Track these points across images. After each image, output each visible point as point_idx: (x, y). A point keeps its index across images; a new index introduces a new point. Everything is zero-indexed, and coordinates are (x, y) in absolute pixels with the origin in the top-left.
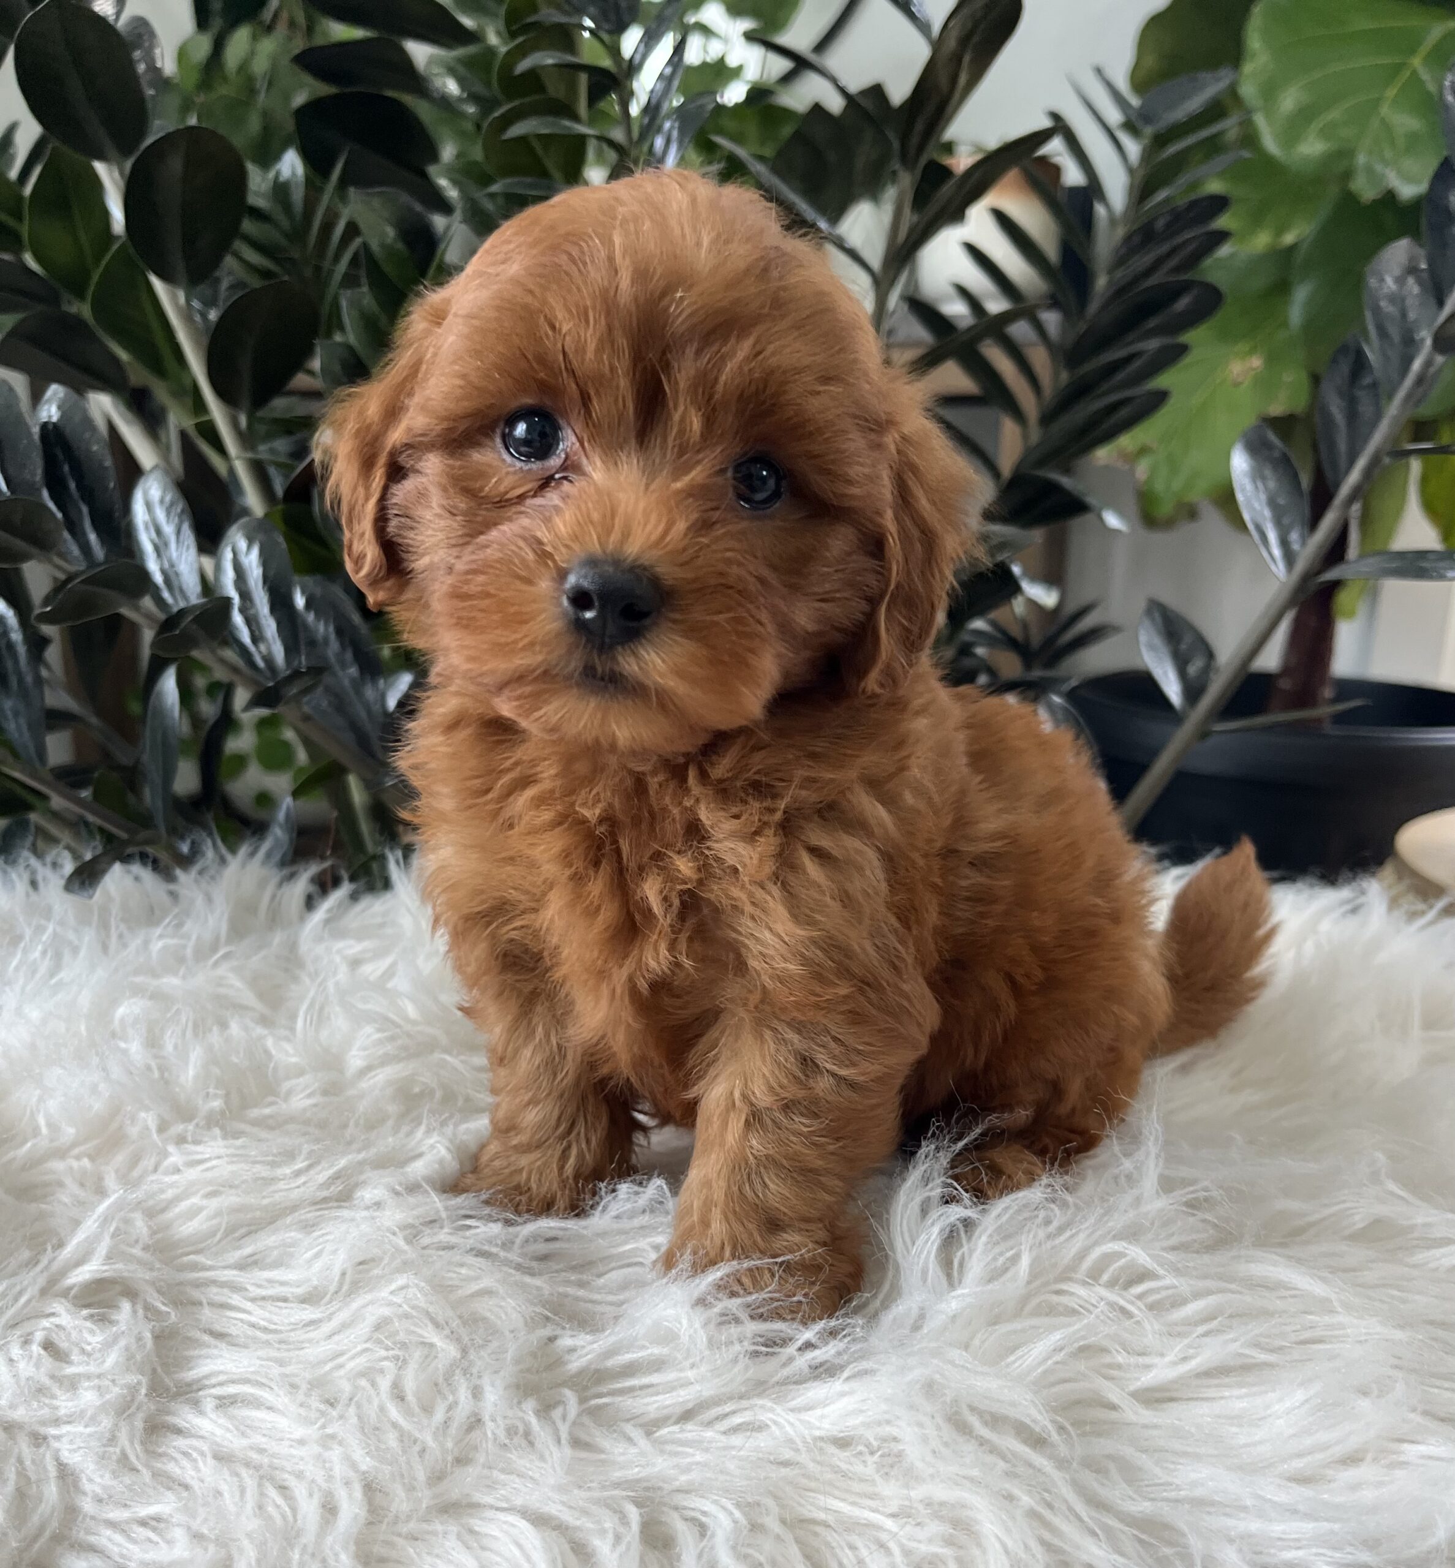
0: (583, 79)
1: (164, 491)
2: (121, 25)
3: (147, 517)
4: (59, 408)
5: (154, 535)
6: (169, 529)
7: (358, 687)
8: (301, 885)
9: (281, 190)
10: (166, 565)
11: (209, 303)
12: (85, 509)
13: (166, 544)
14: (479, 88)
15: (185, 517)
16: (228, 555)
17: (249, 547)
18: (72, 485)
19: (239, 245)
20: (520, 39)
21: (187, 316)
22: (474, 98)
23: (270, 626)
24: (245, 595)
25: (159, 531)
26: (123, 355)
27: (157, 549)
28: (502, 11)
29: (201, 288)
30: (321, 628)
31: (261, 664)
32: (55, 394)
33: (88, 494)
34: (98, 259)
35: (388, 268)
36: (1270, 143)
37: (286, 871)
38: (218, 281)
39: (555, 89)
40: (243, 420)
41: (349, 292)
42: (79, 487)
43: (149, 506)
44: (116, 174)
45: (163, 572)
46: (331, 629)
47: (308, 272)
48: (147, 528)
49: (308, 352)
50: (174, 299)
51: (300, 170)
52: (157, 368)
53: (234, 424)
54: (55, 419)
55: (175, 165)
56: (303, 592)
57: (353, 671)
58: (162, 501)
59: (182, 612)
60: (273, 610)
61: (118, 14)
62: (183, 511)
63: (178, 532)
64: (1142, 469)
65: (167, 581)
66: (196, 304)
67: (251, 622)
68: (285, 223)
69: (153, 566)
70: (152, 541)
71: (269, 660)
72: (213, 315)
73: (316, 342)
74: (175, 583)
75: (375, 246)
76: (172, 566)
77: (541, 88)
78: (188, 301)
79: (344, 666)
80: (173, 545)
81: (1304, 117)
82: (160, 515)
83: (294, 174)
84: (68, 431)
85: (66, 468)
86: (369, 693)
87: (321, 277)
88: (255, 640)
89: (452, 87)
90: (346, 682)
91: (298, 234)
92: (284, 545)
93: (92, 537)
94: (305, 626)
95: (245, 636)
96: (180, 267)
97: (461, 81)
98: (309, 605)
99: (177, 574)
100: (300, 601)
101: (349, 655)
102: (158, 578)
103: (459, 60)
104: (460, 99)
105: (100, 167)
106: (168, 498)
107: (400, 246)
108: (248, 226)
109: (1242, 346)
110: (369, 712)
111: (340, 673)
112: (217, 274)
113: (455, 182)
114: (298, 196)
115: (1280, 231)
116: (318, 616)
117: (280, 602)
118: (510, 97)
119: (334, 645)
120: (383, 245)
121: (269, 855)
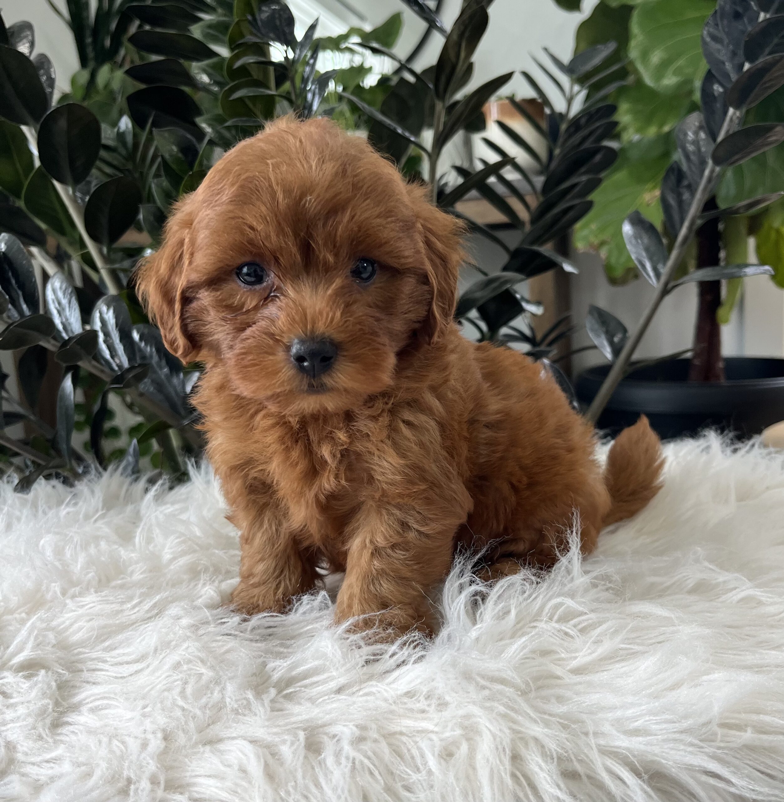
0: (271, 69)
1: (62, 283)
2: (32, 58)
3: (53, 297)
4: (5, 244)
5: (57, 305)
6: (64, 302)
7: (169, 377)
8: (142, 483)
9: (121, 136)
10: (64, 320)
11: (84, 194)
12: (20, 293)
13: (64, 309)
14: (219, 78)
15: (73, 294)
16: (97, 315)
17: (108, 309)
18: (13, 282)
19: (98, 163)
20: (236, 51)
21: (74, 200)
22: (217, 83)
23: (120, 348)
24: (107, 334)
25: (59, 303)
26: (43, 226)
27: (59, 312)
28: (227, 39)
29: (79, 186)
30: (148, 349)
31: (116, 368)
32: (4, 237)
33: (22, 286)
34: (26, 176)
35: (174, 166)
36: (648, 80)
37: (134, 477)
38: (89, 183)
39: (256, 74)
40: (105, 250)
41: (155, 181)
42: (17, 282)
43: (54, 291)
44: (33, 131)
45: (63, 323)
46: (154, 349)
47: (137, 175)
48: (53, 302)
49: (137, 212)
50: (67, 192)
51: (130, 125)
52: (62, 232)
53: (101, 252)
54: (3, 250)
55: (63, 123)
56: (138, 332)
57: (166, 370)
58: (61, 288)
59: (70, 339)
60: (121, 340)
61: (31, 52)
62: (71, 292)
63: (70, 302)
64: (603, 253)
65: (65, 328)
66: (78, 194)
67: (111, 348)
68: (124, 152)
69: (57, 321)
70: (56, 308)
71: (120, 366)
72: (87, 198)
73: (140, 206)
74: (69, 328)
75: (167, 156)
76: (67, 320)
77: (250, 75)
78: (74, 192)
79: (161, 368)
80: (67, 309)
81: (664, 66)
82: (60, 294)
83: (127, 127)
84: (10, 255)
85: (10, 274)
86: (175, 381)
87: (143, 177)
88: (112, 357)
89: (205, 79)
90: (163, 377)
91: (131, 156)
92: (127, 307)
93: (24, 307)
94: (140, 350)
95: (107, 354)
96: (69, 177)
97: (209, 75)
98: (141, 339)
99: (69, 324)
100: (136, 336)
101: (164, 362)
102: (60, 327)
103: (208, 66)
104: (209, 84)
105: (24, 128)
106: (64, 287)
107: (180, 155)
108: (103, 153)
109: (649, 186)
110: (176, 391)
111: (160, 372)
112: (88, 179)
113: (209, 125)
114: (129, 139)
115: (661, 125)
116: (146, 344)
117: (125, 337)
118: (233, 80)
119: (155, 358)
120: (171, 156)
121: (125, 469)
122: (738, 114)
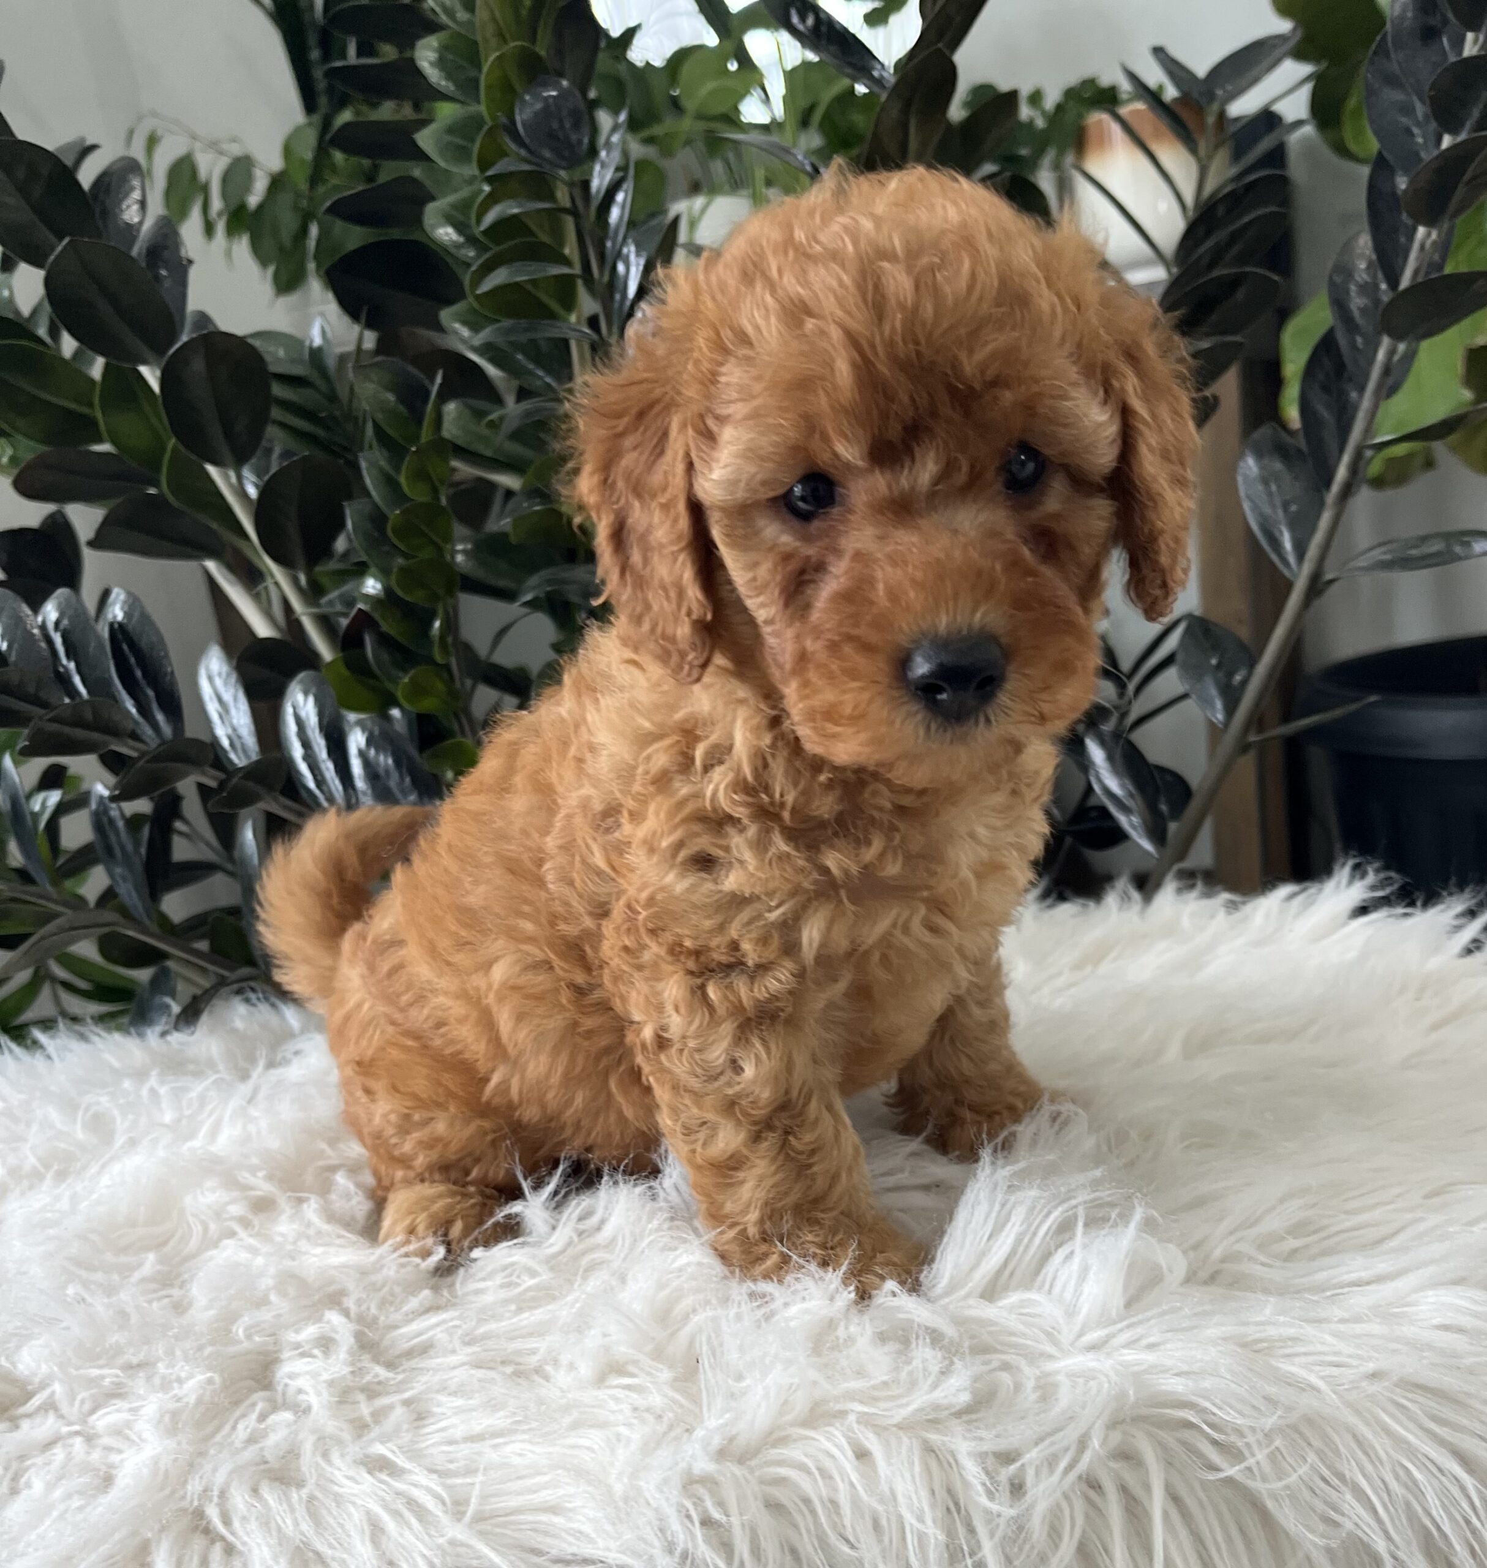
1: (222, 665)
3: (210, 688)
4: (122, 607)
5: (218, 705)
6: (227, 697)
9: (315, 356)
10: (230, 730)
12: (151, 693)
13: (227, 710)
15: (239, 685)
16: (289, 710)
17: (306, 700)
18: (139, 674)
22: (472, 241)
23: (329, 768)
24: (306, 745)
25: (220, 700)
27: (222, 717)
29: (249, 463)
30: (382, 759)
33: (152, 681)
38: (268, 452)
39: (539, 231)
40: (303, 579)
42: (145, 674)
43: (210, 679)
45: (229, 736)
46: (390, 759)
48: (211, 698)
49: (341, 514)
50: (227, 479)
53: (295, 582)
54: (120, 618)
55: (198, 365)
56: (363, 734)
58: (220, 673)
62: (237, 680)
63: (235, 699)
65: (232, 742)
67: (315, 768)
69: (221, 735)
70: (216, 709)
73: (347, 503)
74: (238, 742)
76: (234, 730)
80: (232, 710)
83: (325, 339)
84: (130, 628)
85: (132, 660)
88: (318, 784)
89: (450, 234)
93: (160, 717)
95: (309, 780)
97: (455, 226)
99: (237, 735)
101: (407, 783)
102: (226, 743)
104: (460, 244)
106: (225, 670)
107: (401, 407)
112: (264, 446)
116: (378, 751)
120: (385, 413)
122: (1434, 235)
